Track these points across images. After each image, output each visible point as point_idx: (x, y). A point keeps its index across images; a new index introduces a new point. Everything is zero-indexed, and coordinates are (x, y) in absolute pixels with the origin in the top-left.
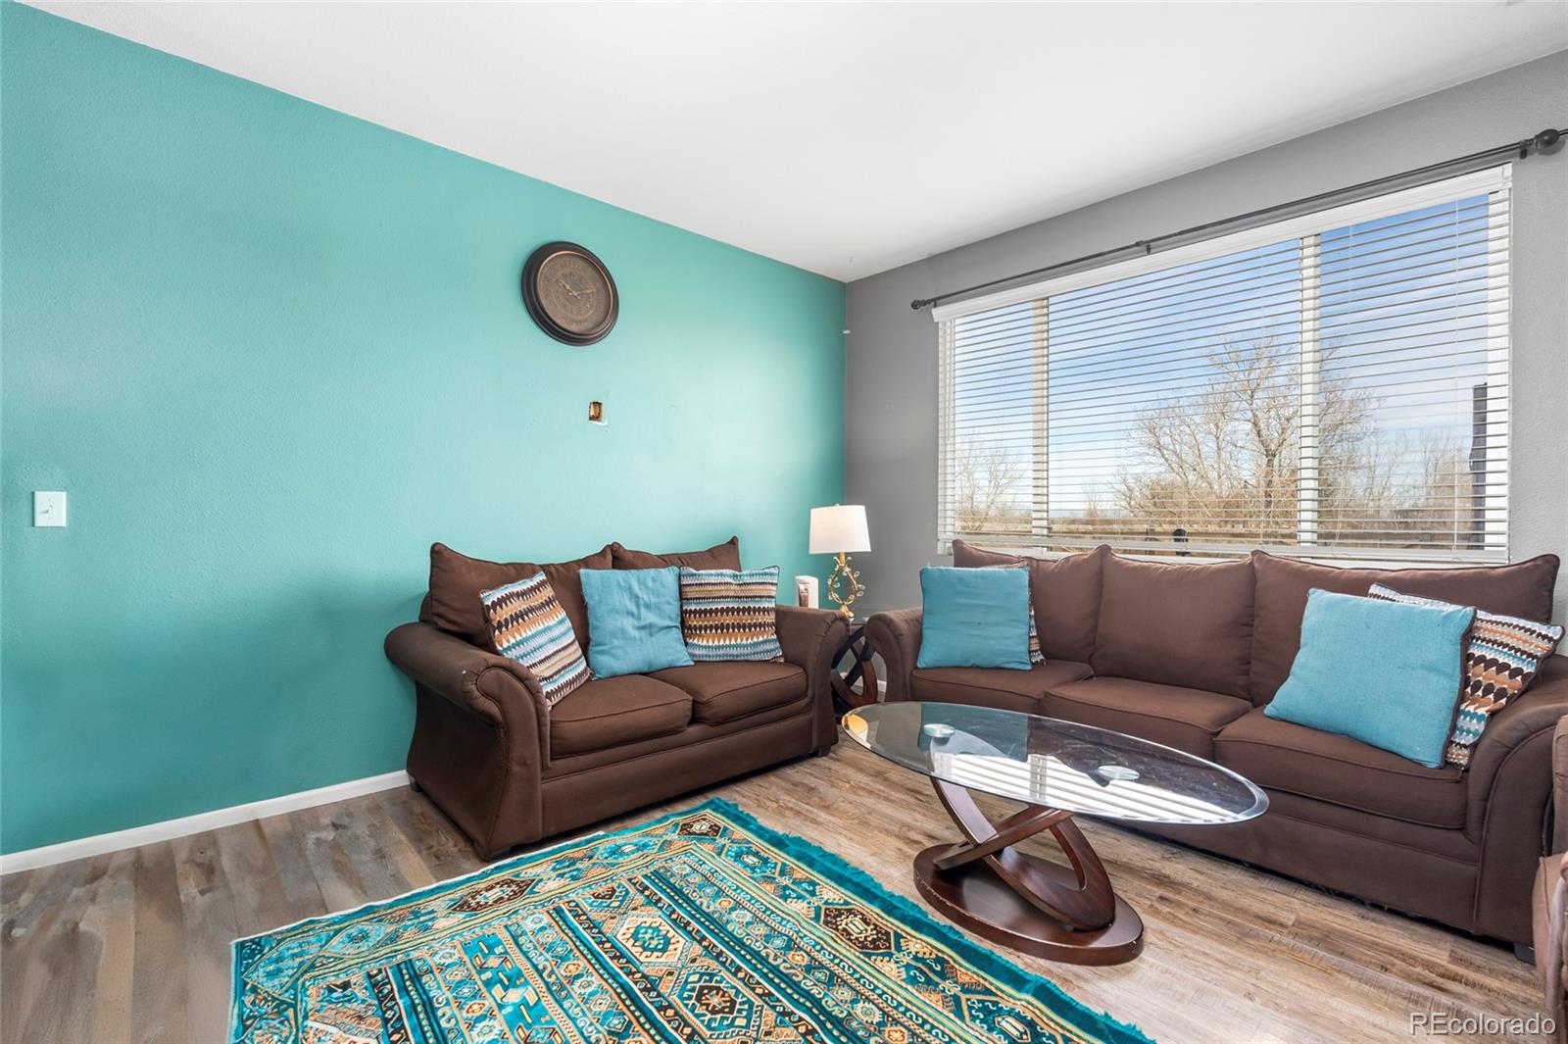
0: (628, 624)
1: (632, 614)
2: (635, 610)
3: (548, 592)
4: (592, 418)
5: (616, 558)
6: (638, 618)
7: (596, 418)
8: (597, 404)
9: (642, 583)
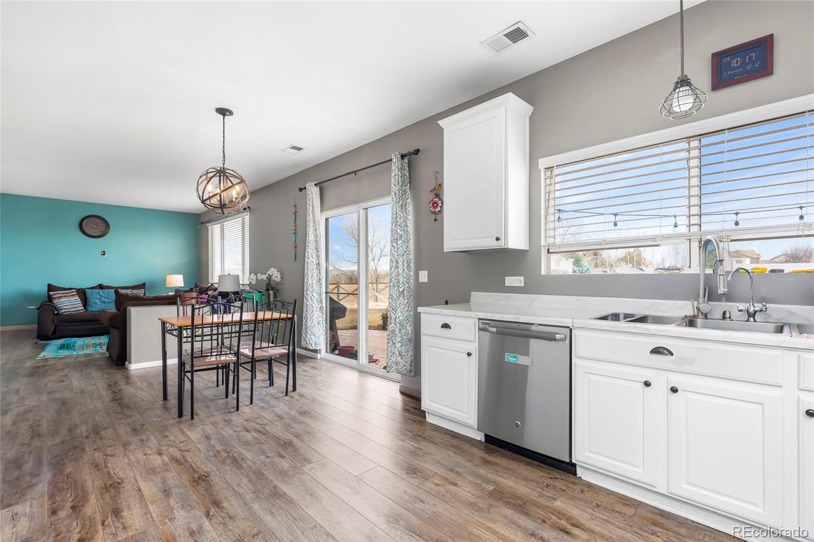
0: (98, 301)
1: (99, 299)
2: (100, 298)
3: (75, 293)
4: (102, 255)
5: (101, 287)
6: (101, 300)
7: (104, 254)
8: (104, 252)
9: (103, 293)
